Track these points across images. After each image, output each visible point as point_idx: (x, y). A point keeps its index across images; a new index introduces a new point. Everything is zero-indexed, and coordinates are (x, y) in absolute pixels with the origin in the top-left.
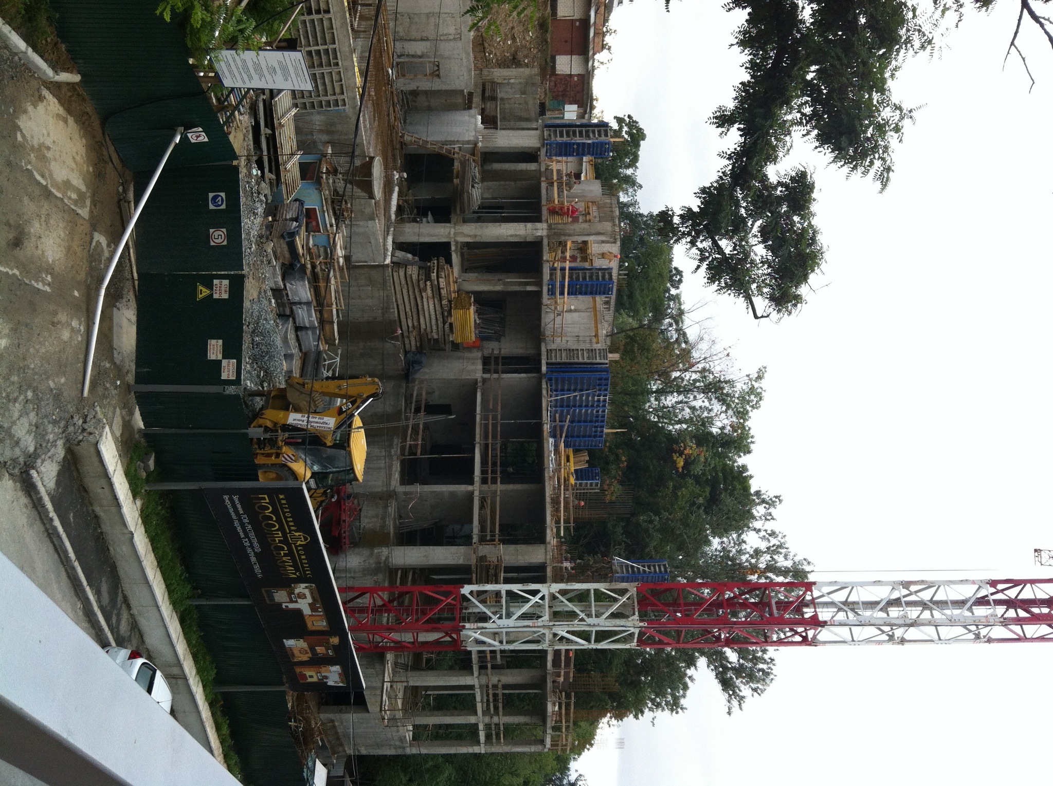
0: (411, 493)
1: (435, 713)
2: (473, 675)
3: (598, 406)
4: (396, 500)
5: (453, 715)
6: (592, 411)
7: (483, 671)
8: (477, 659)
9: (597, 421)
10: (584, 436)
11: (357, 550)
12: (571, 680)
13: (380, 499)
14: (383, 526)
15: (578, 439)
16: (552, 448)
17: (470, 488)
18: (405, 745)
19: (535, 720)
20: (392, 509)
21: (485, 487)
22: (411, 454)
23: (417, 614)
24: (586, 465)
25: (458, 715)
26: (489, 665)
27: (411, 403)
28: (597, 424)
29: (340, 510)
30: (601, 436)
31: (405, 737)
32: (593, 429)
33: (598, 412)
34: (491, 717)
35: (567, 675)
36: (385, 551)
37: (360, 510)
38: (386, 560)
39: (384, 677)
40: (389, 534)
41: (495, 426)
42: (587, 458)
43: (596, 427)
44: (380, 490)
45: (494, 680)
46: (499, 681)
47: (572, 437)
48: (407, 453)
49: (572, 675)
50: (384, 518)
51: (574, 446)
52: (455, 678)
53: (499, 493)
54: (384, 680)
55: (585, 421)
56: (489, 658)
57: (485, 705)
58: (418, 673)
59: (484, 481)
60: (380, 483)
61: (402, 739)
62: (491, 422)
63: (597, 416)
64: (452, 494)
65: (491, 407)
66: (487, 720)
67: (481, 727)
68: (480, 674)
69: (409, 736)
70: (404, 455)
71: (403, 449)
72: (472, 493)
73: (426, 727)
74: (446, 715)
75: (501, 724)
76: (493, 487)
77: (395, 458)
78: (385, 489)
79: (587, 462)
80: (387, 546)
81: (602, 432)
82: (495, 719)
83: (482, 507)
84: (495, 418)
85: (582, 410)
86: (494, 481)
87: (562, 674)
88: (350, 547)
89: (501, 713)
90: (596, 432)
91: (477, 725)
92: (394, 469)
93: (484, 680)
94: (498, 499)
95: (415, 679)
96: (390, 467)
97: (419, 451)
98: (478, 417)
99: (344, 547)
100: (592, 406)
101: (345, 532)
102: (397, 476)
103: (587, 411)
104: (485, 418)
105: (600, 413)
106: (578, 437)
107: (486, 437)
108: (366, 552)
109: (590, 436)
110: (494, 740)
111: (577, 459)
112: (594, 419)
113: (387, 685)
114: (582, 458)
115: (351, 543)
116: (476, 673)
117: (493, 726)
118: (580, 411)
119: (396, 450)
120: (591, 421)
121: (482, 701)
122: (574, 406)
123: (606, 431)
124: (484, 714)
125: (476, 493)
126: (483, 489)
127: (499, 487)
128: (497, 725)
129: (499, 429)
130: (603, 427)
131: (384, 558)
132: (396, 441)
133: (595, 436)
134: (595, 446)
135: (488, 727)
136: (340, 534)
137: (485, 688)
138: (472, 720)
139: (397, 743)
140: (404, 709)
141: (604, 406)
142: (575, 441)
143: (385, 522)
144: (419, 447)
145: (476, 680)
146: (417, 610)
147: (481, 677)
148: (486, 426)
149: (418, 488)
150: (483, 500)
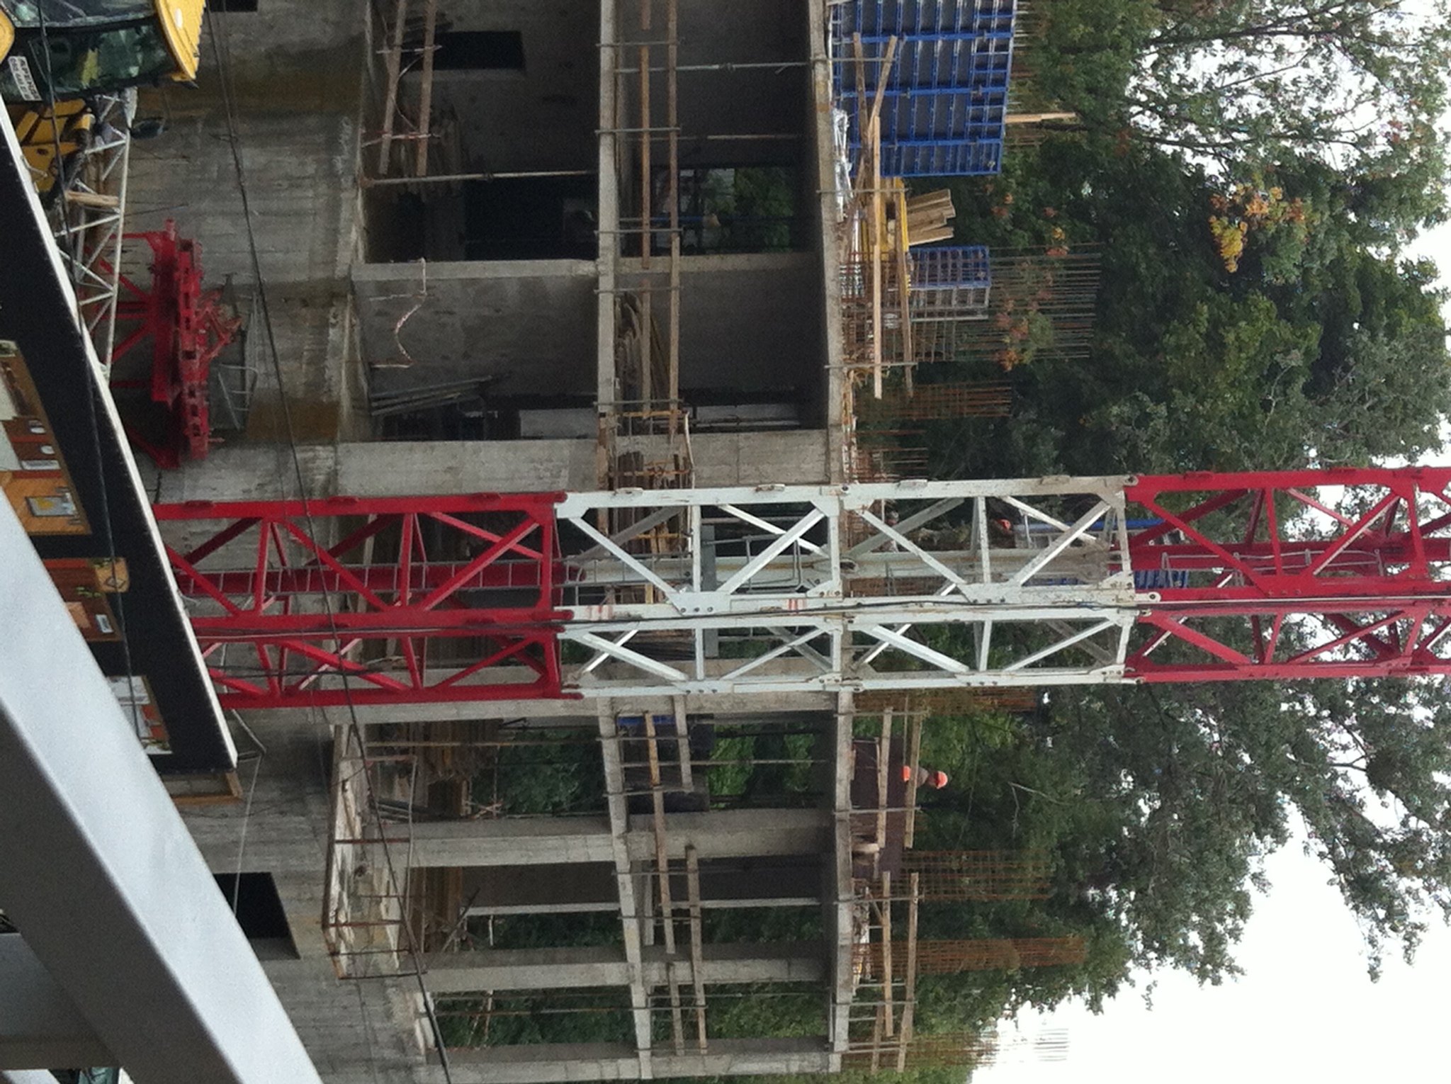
0: (399, 286)
1: (498, 955)
2: (607, 827)
3: (985, 27)
4: (356, 310)
5: (553, 961)
6: (967, 44)
7: (639, 819)
8: (621, 778)
9: (981, 82)
10: (941, 135)
11: (236, 454)
12: (909, 843)
13: (305, 303)
14: (318, 383)
15: (921, 144)
16: (840, 138)
17: (585, 268)
18: (411, 1058)
19: (800, 973)
20: (342, 334)
21: (632, 265)
22: (395, 170)
23: (415, 582)
24: (948, 234)
25: (570, 961)
26: (658, 797)
27: (392, 26)
28: (982, 90)
29: (177, 322)
30: (995, 134)
31: (411, 1033)
32: (971, 109)
33: (983, 48)
34: (669, 966)
35: (895, 824)
36: (323, 457)
37: (242, 334)
38: (328, 482)
39: (332, 827)
40: (336, 405)
41: (659, 83)
42: (951, 212)
43: (979, 101)
44: (303, 277)
45: (674, 845)
46: (689, 847)
47: (903, 137)
48: (383, 168)
49: (910, 827)
50: (318, 360)
51: (910, 169)
52: (552, 841)
53: (675, 280)
54: (331, 836)
55: (945, 84)
56: (655, 773)
57: (650, 925)
58: (440, 828)
59: (630, 246)
60: (303, 257)
61: (403, 1042)
62: (645, 67)
63: (982, 66)
64: (531, 287)
65: (646, 23)
66: (656, 974)
67: (638, 997)
68: (629, 828)
69: (423, 1032)
70: (379, 177)
71: (371, 155)
72: (594, 282)
73: (473, 1001)
74: (531, 963)
75: (699, 986)
76: (659, 264)
77: (346, 182)
78: (320, 274)
79: (950, 222)
80: (330, 440)
81: (998, 118)
82: (681, 973)
83: (624, 326)
84: (659, 56)
85: (933, 43)
86: (659, 250)
87: (882, 822)
88: (217, 446)
89: (697, 951)
90: (978, 118)
91: (624, 991)
92: (345, 214)
93: (643, 846)
94: (675, 298)
95: (434, 845)
96: (334, 208)
97: (422, 162)
98: (606, 57)
99: (194, 442)
100: (967, 29)
101: (192, 394)
102: (354, 237)
103: (949, 45)
104: (629, 57)
105: (992, 52)
106: (922, 136)
107: (633, 118)
108: (264, 460)
109: (959, 135)
110: (679, 1038)
111: (920, 216)
112: (974, 73)
113: (344, 854)
114: (935, 213)
115: (216, 433)
116: (618, 824)
117: (675, 996)
118: (929, 46)
119: (350, 158)
120: (963, 83)
121: (639, 915)
122: (910, 30)
123: (1008, 120)
124: (647, 954)
125: (606, 283)
126: (625, 270)
127: (678, 264)
128: (687, 990)
129: (673, 89)
130: (999, 101)
131: (321, 478)
132: (347, 129)
133: (976, 134)
134: (976, 168)
135: (659, 997)
136: (179, 400)
137: (646, 869)
138: (610, 974)
139: (390, 1054)
140: (407, 949)
141: (1005, 27)
142: (913, 152)
143: (321, 371)
144: (423, 149)
145: (619, 847)
146: (416, 573)
147: (633, 835)
148: (632, 84)
149: (422, 270)
150: (627, 307)
